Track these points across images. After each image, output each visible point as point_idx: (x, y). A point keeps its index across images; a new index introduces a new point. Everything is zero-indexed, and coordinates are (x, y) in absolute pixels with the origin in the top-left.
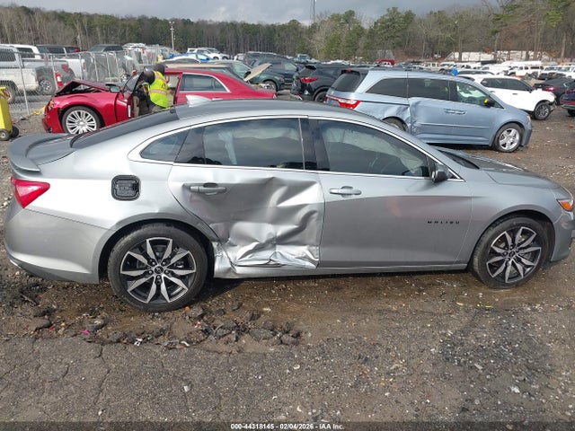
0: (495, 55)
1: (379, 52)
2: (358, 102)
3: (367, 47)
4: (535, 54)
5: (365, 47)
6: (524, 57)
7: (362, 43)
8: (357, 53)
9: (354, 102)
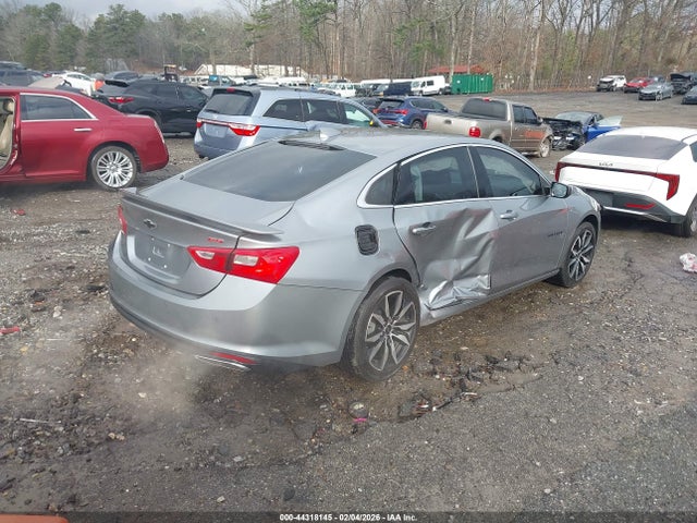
0: (253, 69)
1: (109, 61)
2: (258, 128)
3: (90, 54)
4: (295, 70)
5: (87, 55)
6: (283, 72)
7: (82, 47)
8: (76, 61)
9: (254, 128)
